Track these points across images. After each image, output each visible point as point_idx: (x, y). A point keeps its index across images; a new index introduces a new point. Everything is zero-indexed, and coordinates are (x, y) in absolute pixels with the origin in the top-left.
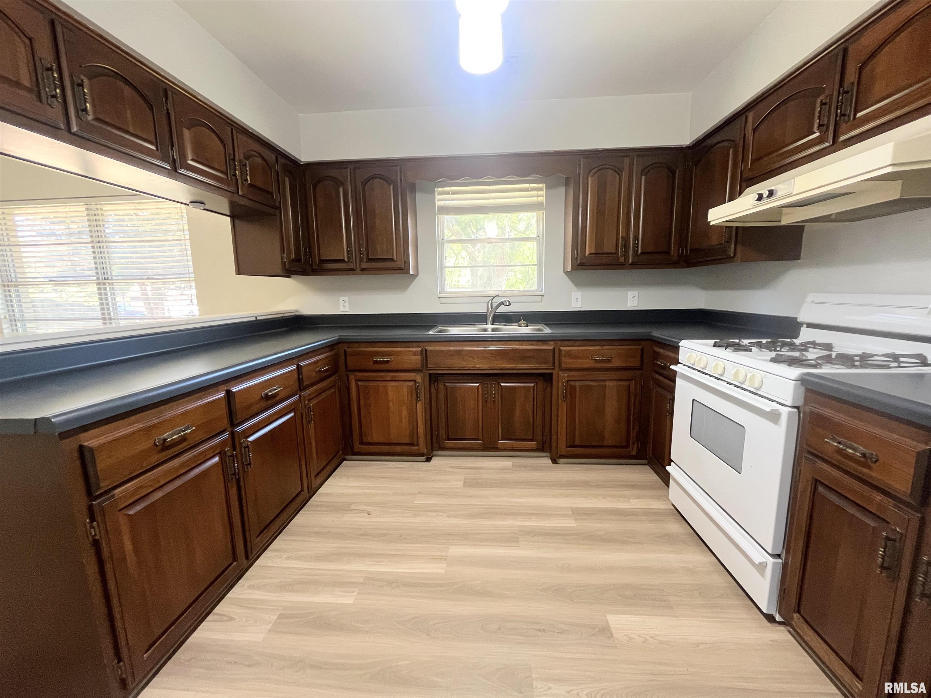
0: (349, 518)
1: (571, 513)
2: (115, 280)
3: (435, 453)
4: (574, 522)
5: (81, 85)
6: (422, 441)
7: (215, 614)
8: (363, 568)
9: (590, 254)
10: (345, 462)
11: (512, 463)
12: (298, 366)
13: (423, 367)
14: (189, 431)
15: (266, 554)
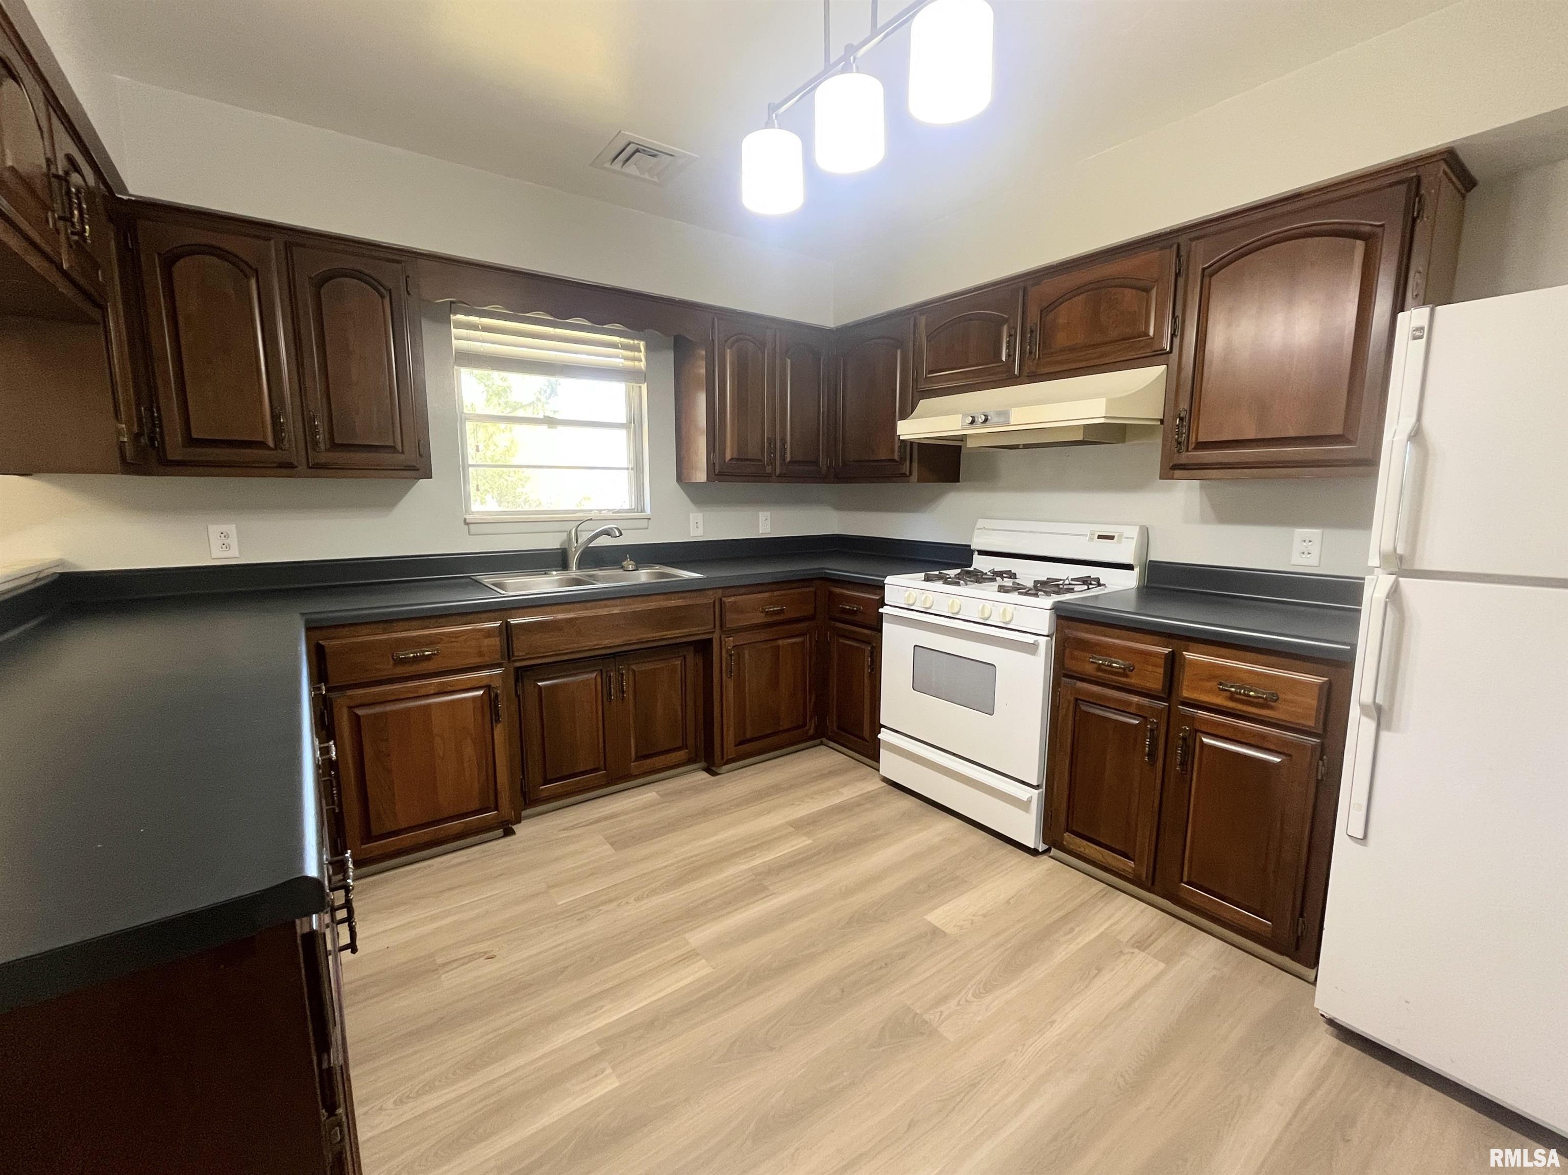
1: (792, 829)
6: (504, 796)
9: (731, 459)
13: (502, 657)
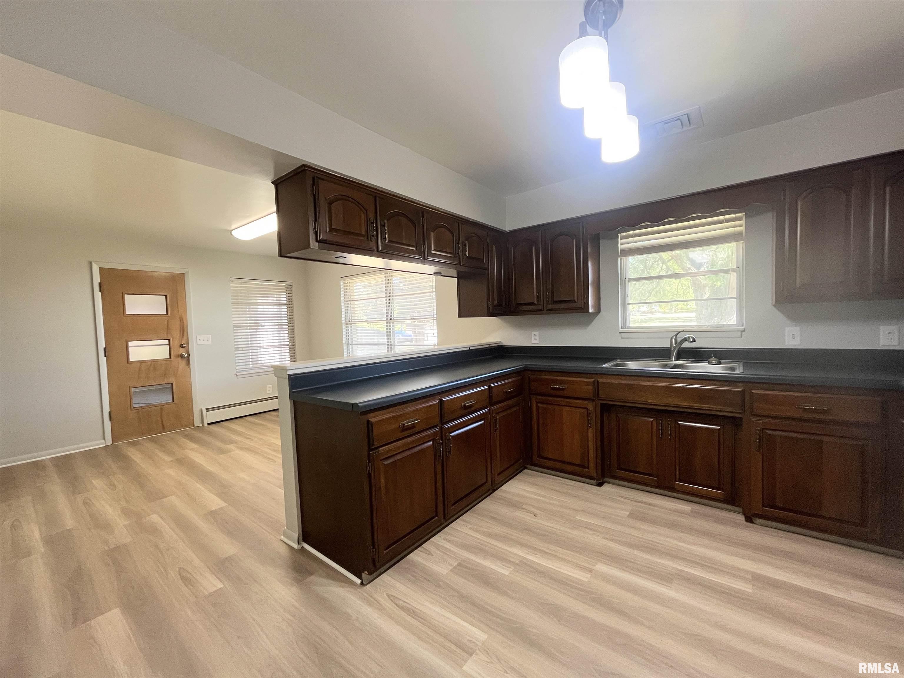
0: (518, 514)
1: (751, 578)
2: (395, 320)
3: (606, 479)
4: (751, 587)
5: (384, 226)
6: (592, 464)
7: (423, 548)
8: (521, 554)
9: (803, 284)
10: (526, 470)
11: (692, 508)
12: (489, 386)
13: (594, 396)
14: (417, 422)
15: (458, 521)
